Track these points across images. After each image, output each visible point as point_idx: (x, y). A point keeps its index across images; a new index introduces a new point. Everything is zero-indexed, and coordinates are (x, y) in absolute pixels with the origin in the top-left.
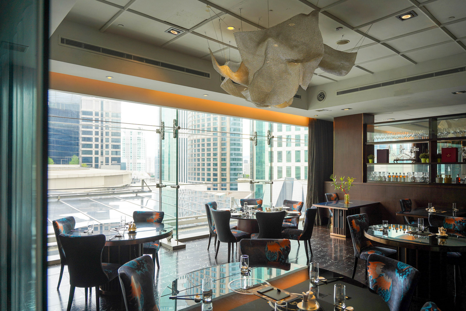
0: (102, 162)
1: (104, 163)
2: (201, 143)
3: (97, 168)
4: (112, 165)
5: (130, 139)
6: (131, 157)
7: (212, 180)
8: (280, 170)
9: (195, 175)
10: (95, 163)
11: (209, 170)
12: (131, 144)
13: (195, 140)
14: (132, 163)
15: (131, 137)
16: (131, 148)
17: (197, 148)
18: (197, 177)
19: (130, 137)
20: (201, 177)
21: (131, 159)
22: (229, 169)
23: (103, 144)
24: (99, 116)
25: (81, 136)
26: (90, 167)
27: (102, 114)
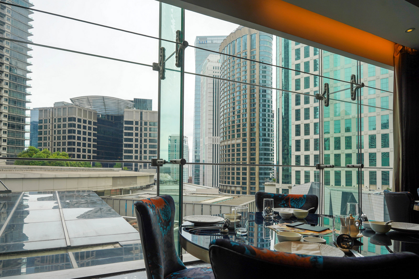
0: (141, 166)
1: (143, 167)
2: (231, 148)
3: (137, 171)
4: (149, 168)
7: (241, 183)
8: (307, 174)
9: (226, 179)
10: (135, 167)
11: (238, 174)
13: (226, 146)
16: (176, 155)
17: (227, 153)
18: (227, 180)
20: (231, 180)
22: (258, 173)
23: (142, 150)
24: (138, 125)
25: (124, 143)
26: (130, 171)
27: (141, 123)
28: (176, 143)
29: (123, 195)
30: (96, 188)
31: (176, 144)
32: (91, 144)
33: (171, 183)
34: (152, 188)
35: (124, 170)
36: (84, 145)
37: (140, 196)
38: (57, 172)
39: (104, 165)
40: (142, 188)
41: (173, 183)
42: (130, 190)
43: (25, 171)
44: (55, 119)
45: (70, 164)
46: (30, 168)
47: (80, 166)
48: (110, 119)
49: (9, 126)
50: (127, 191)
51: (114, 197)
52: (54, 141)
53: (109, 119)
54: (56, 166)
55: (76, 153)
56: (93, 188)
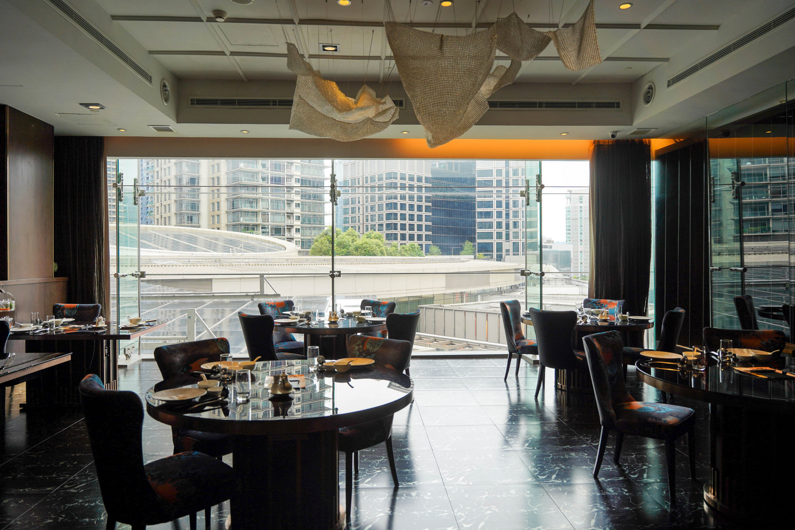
0: (508, 251)
1: (511, 252)
3: (501, 261)
4: (523, 255)
5: (579, 209)
6: (581, 241)
10: (497, 252)
12: (581, 218)
14: (583, 252)
15: (581, 207)
16: (582, 226)
19: (579, 207)
21: (581, 244)
23: (509, 221)
24: (502, 176)
25: (478, 210)
26: (488, 259)
27: (507, 173)
28: (581, 202)
29: (465, 303)
30: (419, 291)
31: (581, 205)
32: (422, 215)
33: (559, 283)
34: (520, 292)
35: (479, 259)
36: (412, 218)
37: (492, 305)
38: (364, 265)
39: (445, 251)
40: (502, 292)
41: (564, 283)
42: (477, 295)
43: (320, 266)
44: (367, 178)
45: (386, 252)
46: (327, 260)
47: (403, 254)
48: (454, 168)
49: (302, 196)
50: (473, 297)
51: (447, 306)
52: (366, 214)
53: (452, 170)
54: (365, 255)
55: (399, 232)
56: (415, 291)
